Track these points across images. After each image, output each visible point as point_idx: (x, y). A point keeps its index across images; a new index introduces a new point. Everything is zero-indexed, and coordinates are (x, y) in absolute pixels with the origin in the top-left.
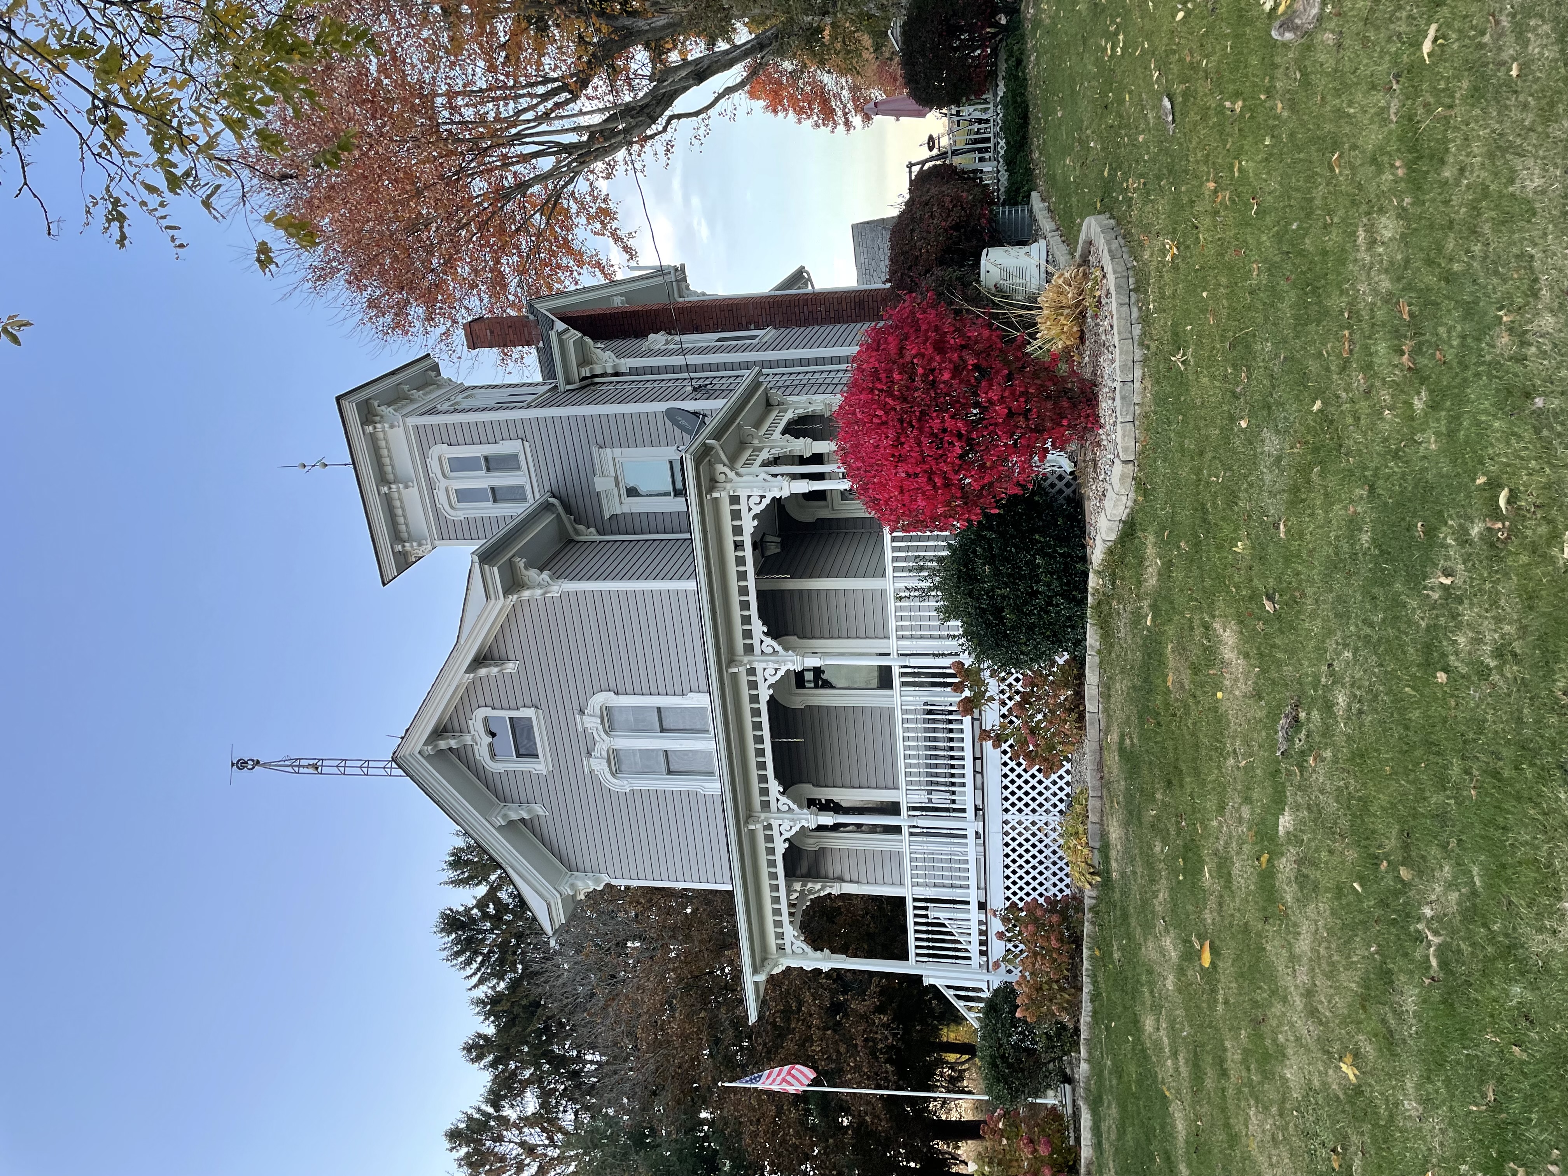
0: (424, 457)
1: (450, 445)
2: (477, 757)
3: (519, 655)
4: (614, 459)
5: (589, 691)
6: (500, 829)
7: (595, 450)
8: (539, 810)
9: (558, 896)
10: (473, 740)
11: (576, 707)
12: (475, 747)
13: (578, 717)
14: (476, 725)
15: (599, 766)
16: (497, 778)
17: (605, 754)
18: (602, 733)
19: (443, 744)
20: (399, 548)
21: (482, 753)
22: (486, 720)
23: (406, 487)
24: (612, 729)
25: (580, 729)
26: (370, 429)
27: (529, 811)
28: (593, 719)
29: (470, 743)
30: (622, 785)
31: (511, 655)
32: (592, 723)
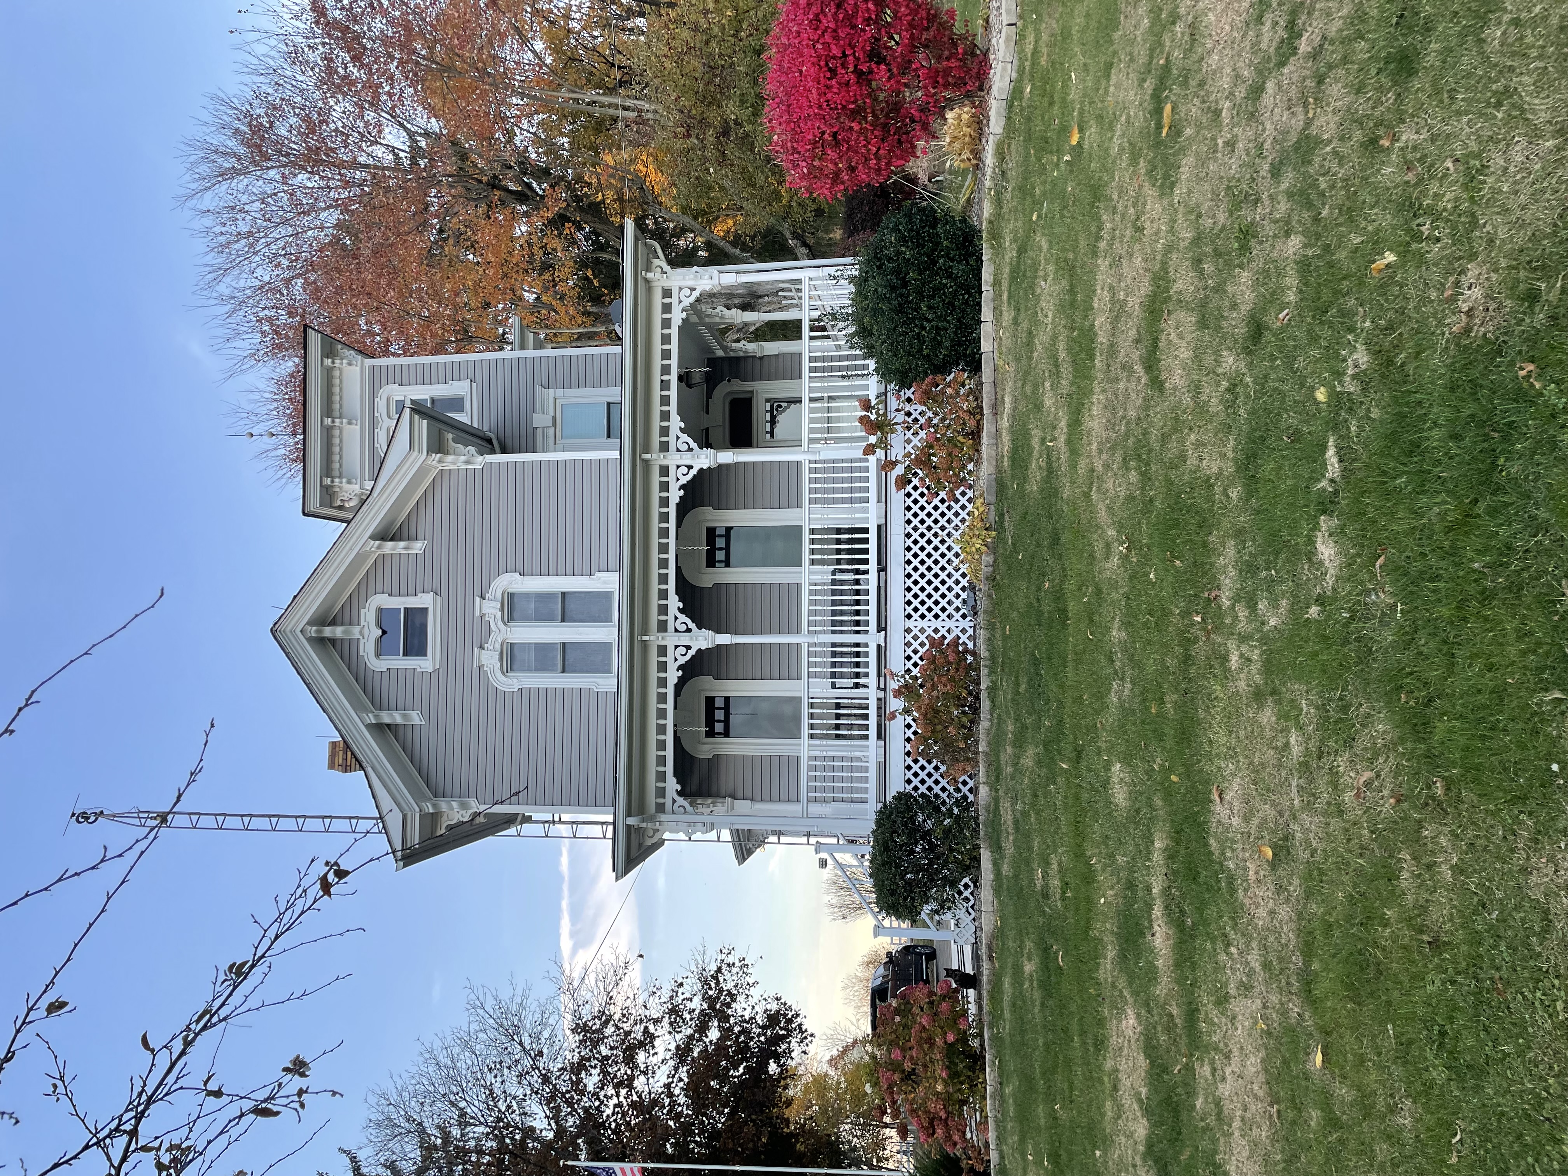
0: (373, 396)
1: (401, 385)
2: (361, 653)
3: (429, 535)
4: (555, 399)
5: (494, 572)
6: (369, 726)
7: (538, 388)
8: (416, 718)
9: (417, 809)
10: (361, 633)
11: (477, 592)
12: (362, 642)
13: (477, 599)
14: (368, 616)
15: (490, 659)
16: (377, 678)
17: (498, 646)
18: (500, 623)
19: (328, 632)
20: (328, 481)
21: (368, 648)
22: (380, 611)
23: (350, 423)
24: (511, 618)
25: (477, 614)
26: (328, 362)
27: (404, 716)
28: (493, 604)
29: (357, 636)
30: (512, 683)
31: (421, 534)
32: (491, 609)
